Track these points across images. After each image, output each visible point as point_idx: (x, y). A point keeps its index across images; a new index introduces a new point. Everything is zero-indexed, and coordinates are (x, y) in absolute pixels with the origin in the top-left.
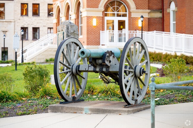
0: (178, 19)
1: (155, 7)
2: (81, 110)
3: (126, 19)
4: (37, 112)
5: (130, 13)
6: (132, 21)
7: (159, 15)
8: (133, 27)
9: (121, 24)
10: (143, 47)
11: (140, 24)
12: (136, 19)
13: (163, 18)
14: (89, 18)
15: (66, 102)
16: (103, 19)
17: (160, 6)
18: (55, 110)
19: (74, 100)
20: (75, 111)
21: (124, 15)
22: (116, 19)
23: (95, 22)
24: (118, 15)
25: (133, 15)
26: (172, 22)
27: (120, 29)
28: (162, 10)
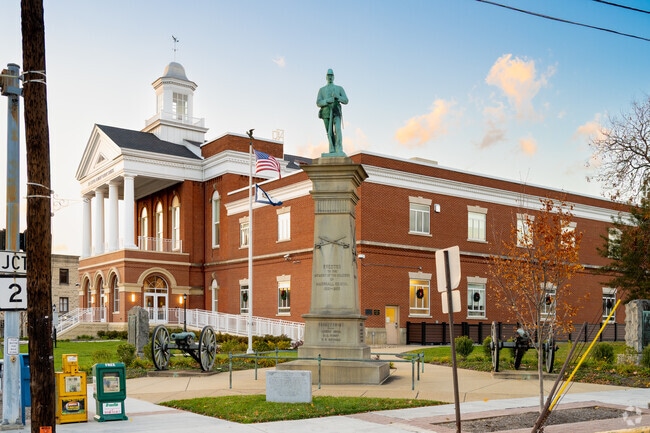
0: (220, 297)
1: (196, 284)
2: (171, 375)
3: (166, 295)
4: (139, 376)
5: (170, 290)
6: (173, 298)
7: (200, 292)
8: (173, 304)
9: (161, 300)
10: (212, 333)
11: (181, 300)
12: (178, 295)
13: (204, 296)
14: (127, 294)
15: (158, 369)
16: (142, 294)
17: (201, 283)
18: (152, 375)
19: (164, 369)
20: (167, 376)
21: (165, 292)
22: (156, 296)
23: (133, 298)
24: (158, 291)
25: (173, 292)
26: (214, 301)
27: (159, 306)
28: (203, 287)
